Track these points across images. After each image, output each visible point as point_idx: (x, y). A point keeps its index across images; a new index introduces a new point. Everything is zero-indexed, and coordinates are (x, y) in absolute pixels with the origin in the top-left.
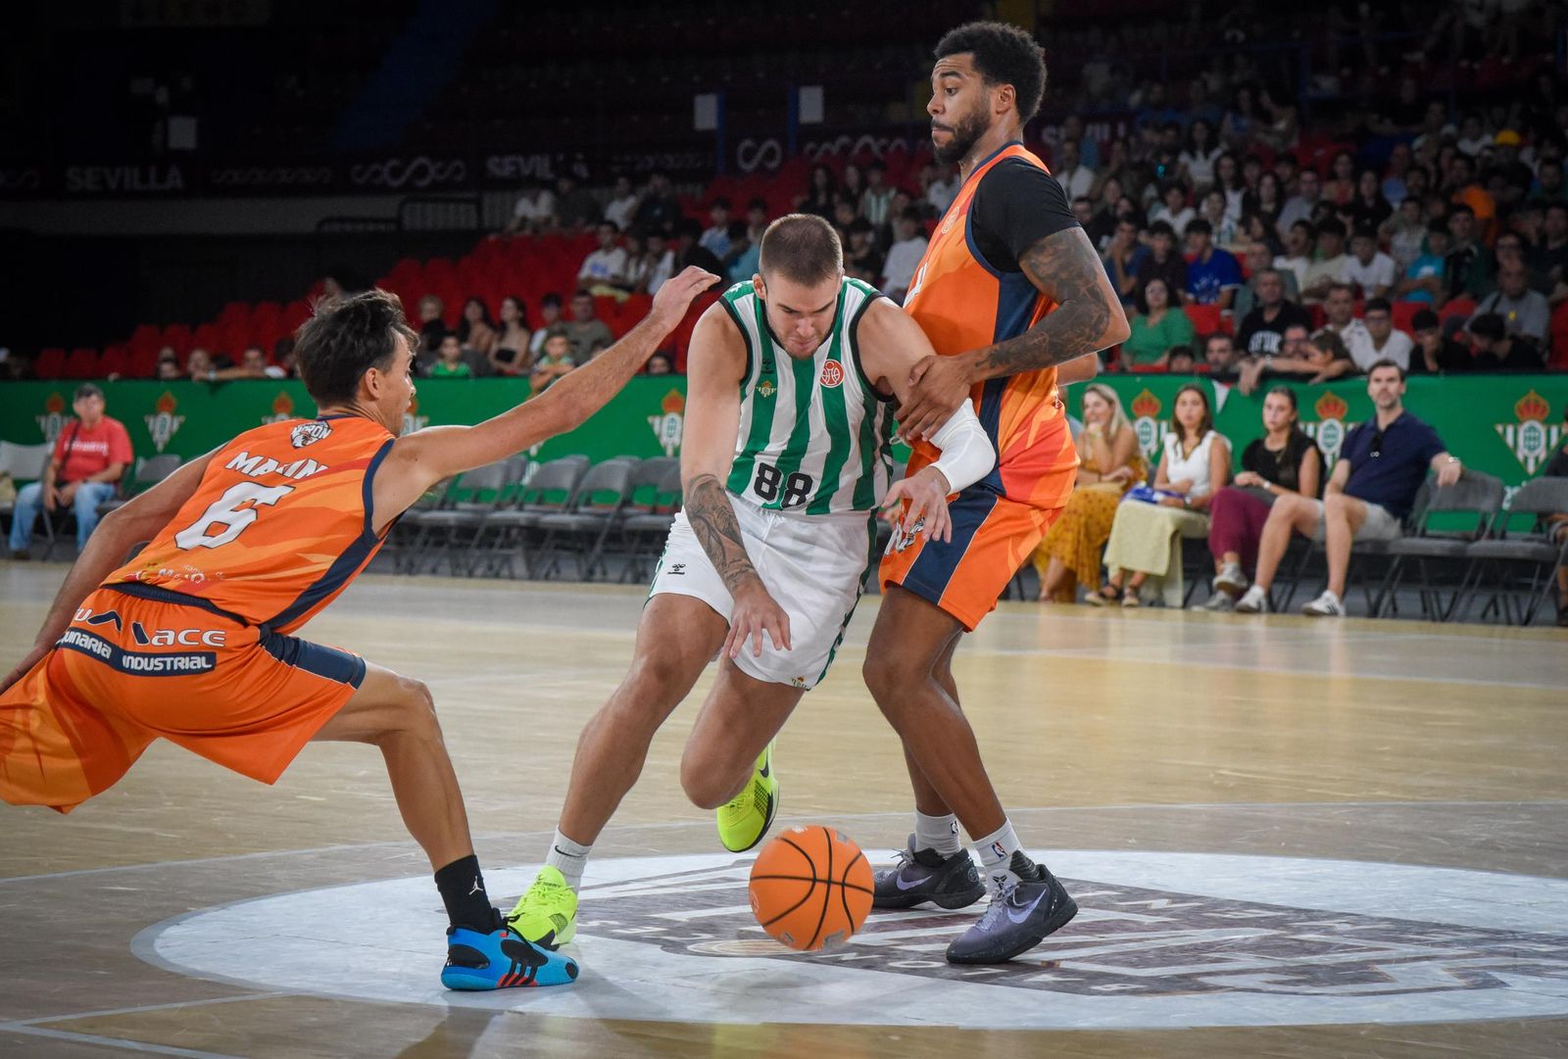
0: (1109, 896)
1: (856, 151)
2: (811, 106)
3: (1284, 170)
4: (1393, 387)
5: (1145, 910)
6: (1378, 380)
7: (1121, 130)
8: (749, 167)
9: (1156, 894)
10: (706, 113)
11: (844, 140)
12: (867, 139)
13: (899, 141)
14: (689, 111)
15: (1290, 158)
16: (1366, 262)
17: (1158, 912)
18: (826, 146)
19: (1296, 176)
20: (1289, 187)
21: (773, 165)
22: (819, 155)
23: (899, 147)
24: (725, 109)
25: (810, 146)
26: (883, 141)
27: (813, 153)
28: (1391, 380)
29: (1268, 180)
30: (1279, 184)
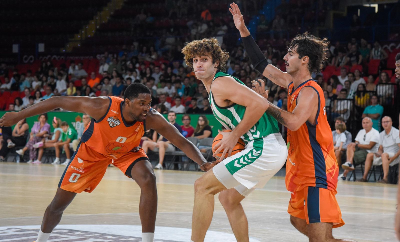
0: (98, 236)
1: (52, 59)
2: (41, 48)
3: (152, 67)
4: (174, 117)
5: (106, 239)
6: (170, 116)
7: (115, 56)
8: (26, 62)
9: (109, 235)
10: (15, 49)
11: (49, 56)
12: (55, 56)
13: (63, 57)
14: (11, 48)
15: (153, 64)
16: (170, 88)
17: (109, 239)
18: (45, 57)
19: (154, 68)
20: (153, 70)
21: (32, 61)
22: (43, 60)
23: (62, 58)
24: (20, 48)
25: (41, 57)
26: (59, 57)
27: (42, 59)
28: (173, 116)
29: (148, 69)
30: (151, 69)
